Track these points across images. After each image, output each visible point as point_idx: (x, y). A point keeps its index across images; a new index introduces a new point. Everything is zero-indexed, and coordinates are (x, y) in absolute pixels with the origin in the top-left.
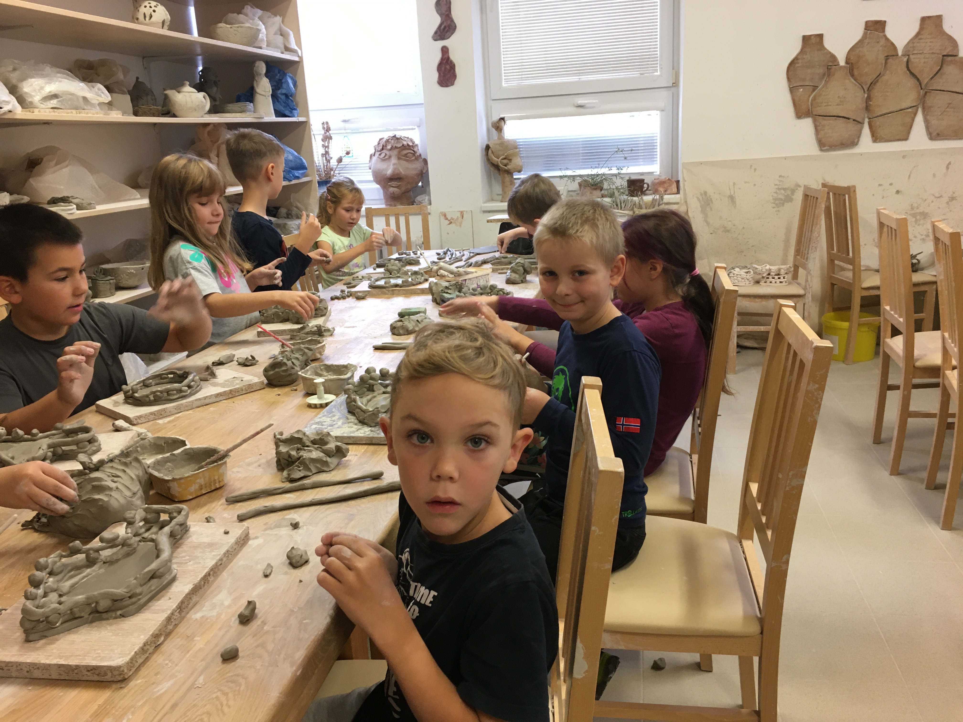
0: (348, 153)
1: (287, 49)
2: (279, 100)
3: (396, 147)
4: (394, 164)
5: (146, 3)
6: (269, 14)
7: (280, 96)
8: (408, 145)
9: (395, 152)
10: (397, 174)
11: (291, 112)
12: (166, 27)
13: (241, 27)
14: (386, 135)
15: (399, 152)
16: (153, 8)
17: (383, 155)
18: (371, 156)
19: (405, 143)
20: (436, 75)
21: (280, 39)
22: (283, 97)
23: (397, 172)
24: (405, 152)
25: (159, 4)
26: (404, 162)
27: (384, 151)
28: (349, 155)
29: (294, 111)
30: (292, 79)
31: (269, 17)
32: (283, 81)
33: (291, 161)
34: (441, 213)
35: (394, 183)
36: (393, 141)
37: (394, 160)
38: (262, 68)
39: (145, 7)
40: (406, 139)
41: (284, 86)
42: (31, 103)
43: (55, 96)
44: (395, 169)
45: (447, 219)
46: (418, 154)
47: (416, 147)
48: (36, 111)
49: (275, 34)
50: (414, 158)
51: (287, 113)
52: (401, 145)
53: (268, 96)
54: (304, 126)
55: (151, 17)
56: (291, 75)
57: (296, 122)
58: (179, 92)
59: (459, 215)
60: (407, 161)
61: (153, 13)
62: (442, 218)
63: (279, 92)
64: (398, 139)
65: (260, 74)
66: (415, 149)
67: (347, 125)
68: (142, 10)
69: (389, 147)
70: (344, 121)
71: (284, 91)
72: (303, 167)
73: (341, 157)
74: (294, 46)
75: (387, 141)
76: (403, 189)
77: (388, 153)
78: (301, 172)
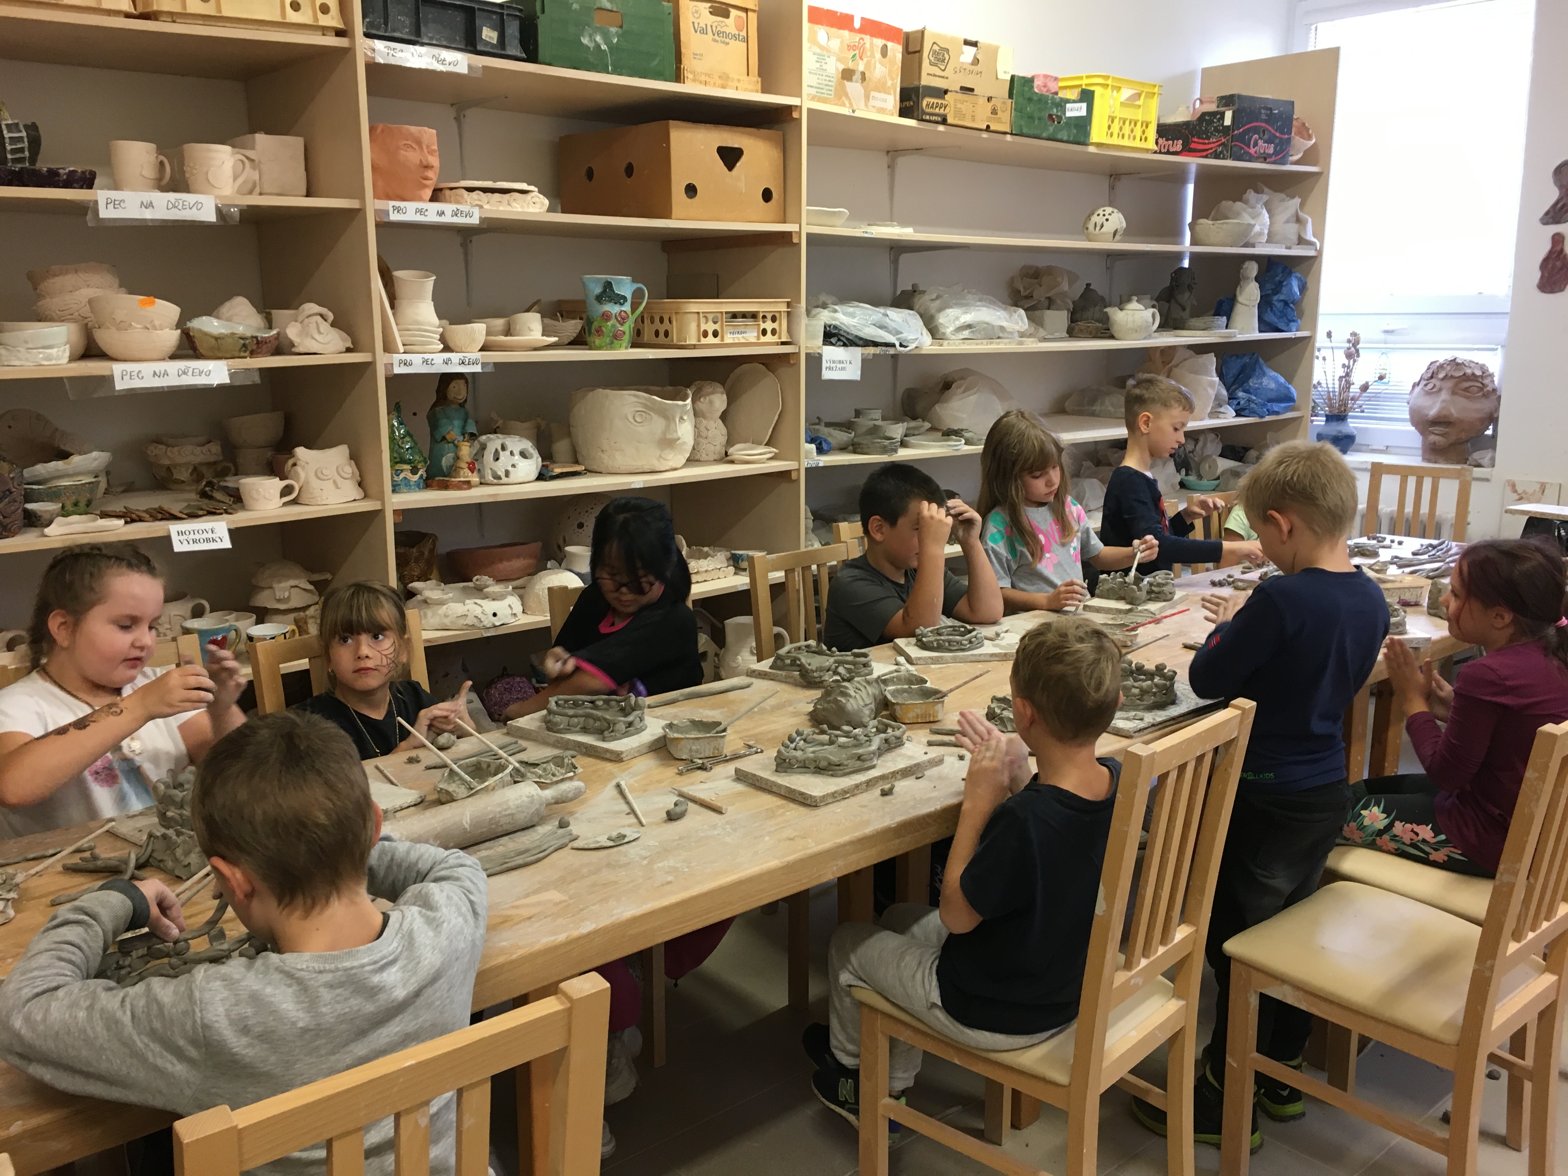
0: (1381, 378)
1: (1301, 241)
2: (1274, 308)
3: (1452, 377)
4: (1443, 401)
5: (1100, 211)
6: (1283, 196)
7: (1276, 303)
8: (1473, 374)
9: (1449, 384)
10: (1445, 416)
11: (1288, 325)
12: (1117, 237)
13: (1227, 223)
14: (1442, 357)
15: (1456, 385)
16: (1107, 217)
17: (1430, 386)
18: (1415, 385)
19: (1469, 371)
20: (1537, 275)
21: (1293, 228)
22: (1280, 305)
23: (1444, 413)
24: (1466, 384)
25: (1116, 211)
26: (1462, 399)
27: (1433, 381)
28: (1384, 381)
29: (1292, 324)
30: (1299, 279)
31: (1282, 200)
32: (1285, 283)
33: (1272, 390)
34: (1508, 481)
35: (1438, 429)
36: (1449, 368)
37: (1444, 395)
38: (1252, 269)
39: (1099, 215)
40: (1472, 365)
41: (1284, 290)
42: (944, 334)
43: (969, 326)
44: (1442, 409)
45: (1515, 491)
46: (1490, 388)
47: (1489, 379)
48: (945, 342)
49: (1287, 222)
50: (1480, 394)
51: (1281, 326)
52: (1462, 374)
53: (1254, 306)
54: (1307, 342)
55: (1102, 226)
56: (1299, 275)
57: (1291, 338)
58: (1121, 309)
59: (1537, 487)
60: (1467, 398)
61: (1105, 223)
62: (1508, 490)
63: (1276, 298)
64: (1458, 364)
65: (1248, 278)
66: (1486, 382)
67: (1390, 337)
68: (1094, 218)
69: (1441, 376)
70: (1386, 332)
71: (1282, 297)
72: (1289, 399)
73: (1367, 383)
74: (1309, 236)
75: (1441, 367)
76: (1453, 438)
77: (1438, 384)
78: (1283, 405)
